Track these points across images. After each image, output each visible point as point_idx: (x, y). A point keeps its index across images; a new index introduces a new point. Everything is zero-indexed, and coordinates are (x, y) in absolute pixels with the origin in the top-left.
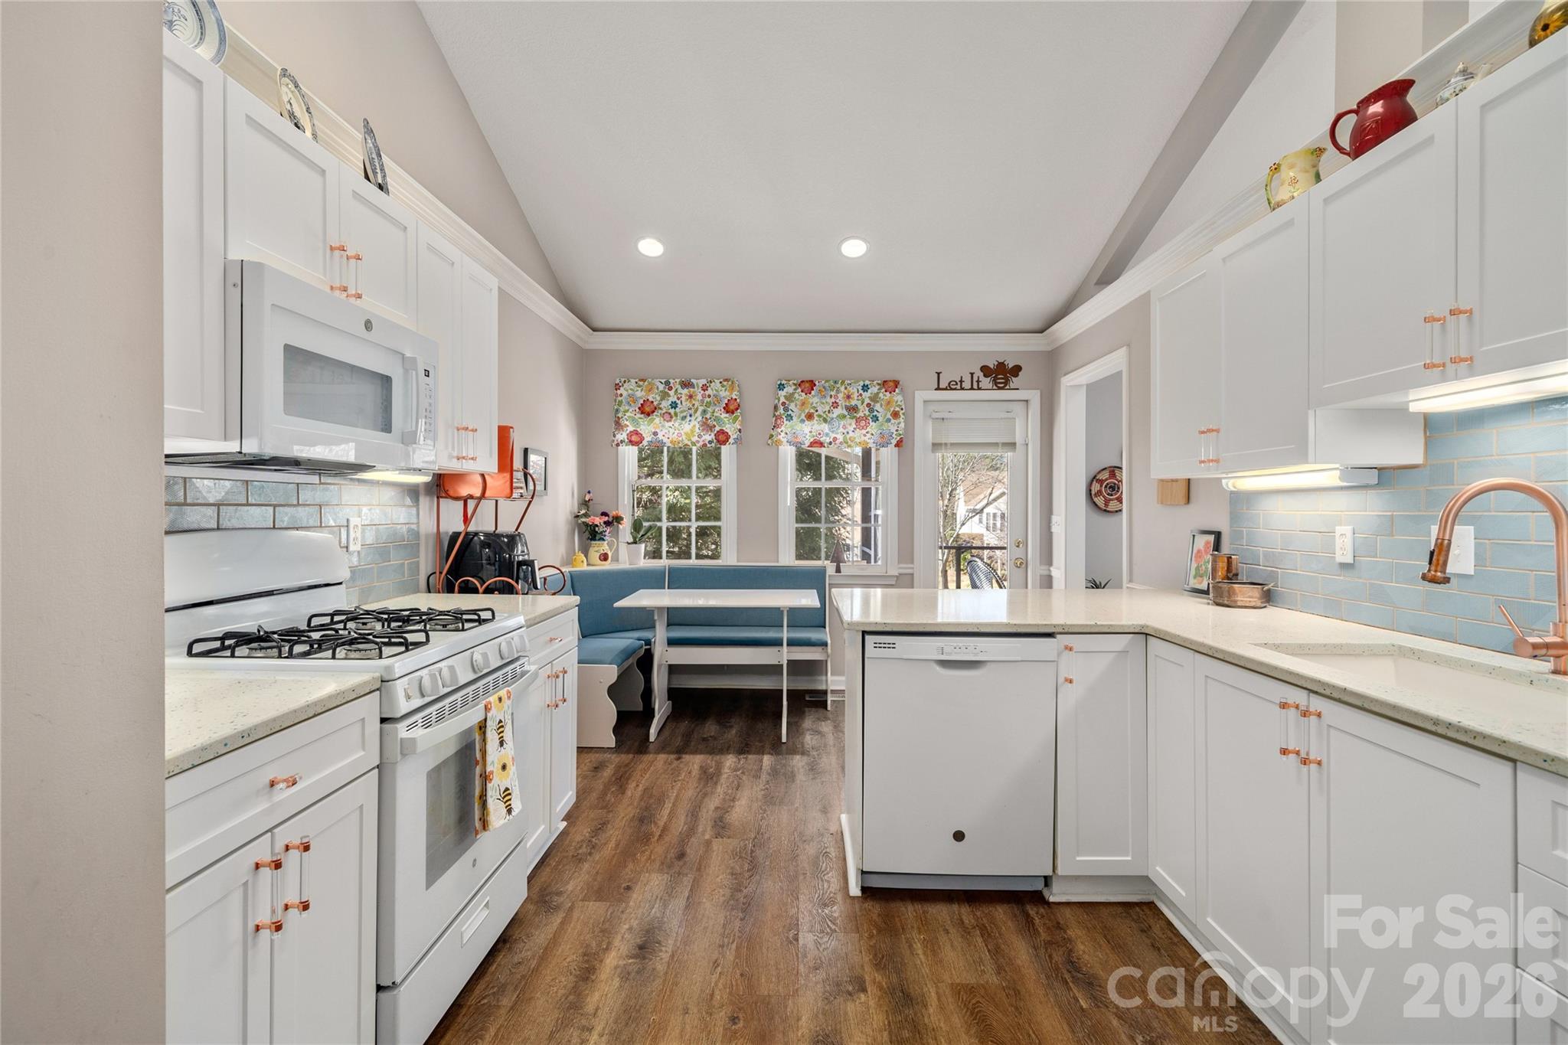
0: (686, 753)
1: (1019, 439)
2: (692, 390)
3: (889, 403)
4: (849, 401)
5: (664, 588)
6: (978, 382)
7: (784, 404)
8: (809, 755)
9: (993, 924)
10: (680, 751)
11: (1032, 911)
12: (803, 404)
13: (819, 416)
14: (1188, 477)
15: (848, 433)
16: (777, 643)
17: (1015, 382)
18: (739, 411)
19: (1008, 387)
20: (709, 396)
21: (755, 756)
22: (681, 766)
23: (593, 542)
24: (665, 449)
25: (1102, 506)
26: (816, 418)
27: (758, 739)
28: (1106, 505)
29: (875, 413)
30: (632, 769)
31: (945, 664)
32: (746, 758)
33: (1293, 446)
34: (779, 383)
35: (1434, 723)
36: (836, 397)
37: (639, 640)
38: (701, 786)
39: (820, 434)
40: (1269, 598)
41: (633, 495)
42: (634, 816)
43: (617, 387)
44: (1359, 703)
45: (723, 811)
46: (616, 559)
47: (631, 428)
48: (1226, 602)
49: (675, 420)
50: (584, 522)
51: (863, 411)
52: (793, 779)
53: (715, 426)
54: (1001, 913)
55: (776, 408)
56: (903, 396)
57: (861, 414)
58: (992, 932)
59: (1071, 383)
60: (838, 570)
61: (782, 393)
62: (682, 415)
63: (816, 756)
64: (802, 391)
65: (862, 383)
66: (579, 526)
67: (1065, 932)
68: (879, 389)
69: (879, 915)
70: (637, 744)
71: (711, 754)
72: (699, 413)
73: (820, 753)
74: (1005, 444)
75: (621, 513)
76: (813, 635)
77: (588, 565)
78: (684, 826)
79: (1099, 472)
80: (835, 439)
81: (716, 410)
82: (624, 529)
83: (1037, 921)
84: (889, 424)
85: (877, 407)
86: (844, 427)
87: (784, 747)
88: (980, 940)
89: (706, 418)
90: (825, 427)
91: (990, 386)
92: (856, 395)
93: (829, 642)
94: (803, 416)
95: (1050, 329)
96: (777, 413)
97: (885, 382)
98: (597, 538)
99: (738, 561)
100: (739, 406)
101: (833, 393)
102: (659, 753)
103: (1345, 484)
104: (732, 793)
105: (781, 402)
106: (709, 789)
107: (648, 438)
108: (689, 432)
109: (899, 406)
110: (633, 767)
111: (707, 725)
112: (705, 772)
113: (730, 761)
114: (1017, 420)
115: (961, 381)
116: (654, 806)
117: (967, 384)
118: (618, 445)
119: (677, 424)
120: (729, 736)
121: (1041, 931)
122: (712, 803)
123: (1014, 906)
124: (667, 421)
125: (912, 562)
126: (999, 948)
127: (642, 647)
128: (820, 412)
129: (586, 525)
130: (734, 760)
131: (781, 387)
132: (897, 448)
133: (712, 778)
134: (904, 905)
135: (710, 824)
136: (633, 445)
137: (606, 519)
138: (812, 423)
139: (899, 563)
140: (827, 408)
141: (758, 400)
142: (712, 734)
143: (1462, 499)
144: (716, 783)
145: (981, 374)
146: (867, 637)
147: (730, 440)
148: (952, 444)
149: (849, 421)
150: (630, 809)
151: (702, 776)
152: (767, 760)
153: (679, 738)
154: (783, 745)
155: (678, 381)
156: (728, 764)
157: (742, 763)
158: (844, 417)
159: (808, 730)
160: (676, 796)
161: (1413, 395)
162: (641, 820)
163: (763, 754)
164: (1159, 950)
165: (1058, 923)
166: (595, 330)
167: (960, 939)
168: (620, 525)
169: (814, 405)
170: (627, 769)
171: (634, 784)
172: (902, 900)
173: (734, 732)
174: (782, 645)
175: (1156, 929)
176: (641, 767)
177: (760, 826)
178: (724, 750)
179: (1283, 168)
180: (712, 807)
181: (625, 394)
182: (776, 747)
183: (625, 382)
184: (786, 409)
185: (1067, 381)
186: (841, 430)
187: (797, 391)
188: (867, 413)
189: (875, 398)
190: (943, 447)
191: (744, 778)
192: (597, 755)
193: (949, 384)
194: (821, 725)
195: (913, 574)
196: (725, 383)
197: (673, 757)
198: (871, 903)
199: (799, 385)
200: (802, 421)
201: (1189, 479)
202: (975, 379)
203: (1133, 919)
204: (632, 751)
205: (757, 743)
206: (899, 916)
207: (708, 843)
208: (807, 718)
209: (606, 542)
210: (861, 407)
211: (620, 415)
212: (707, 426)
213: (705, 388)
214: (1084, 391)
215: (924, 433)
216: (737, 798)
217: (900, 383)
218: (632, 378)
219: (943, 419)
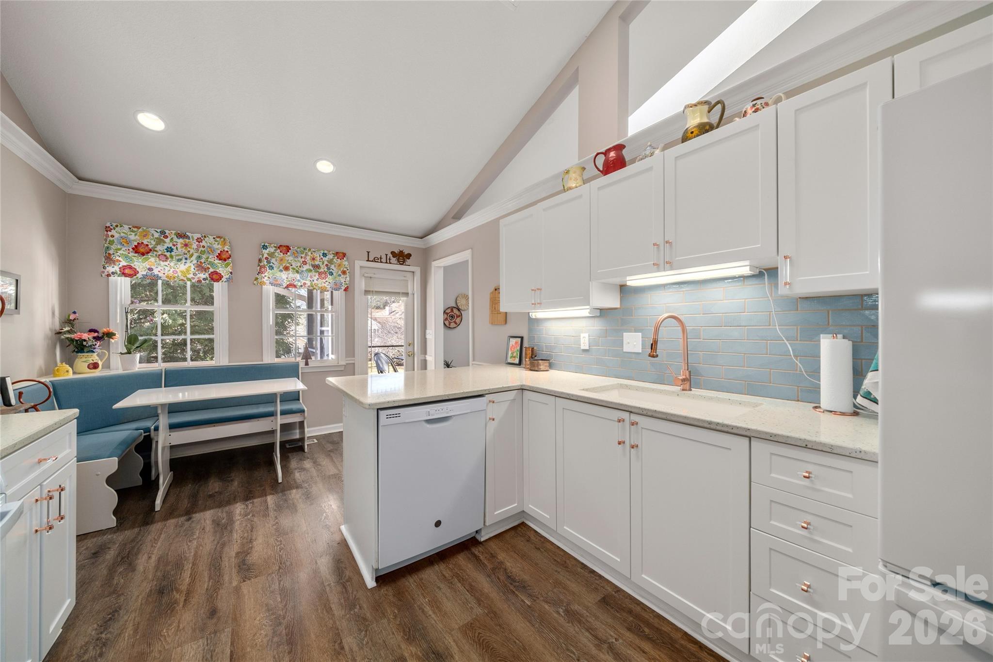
0: (196, 512)
1: (410, 292)
2: (187, 240)
3: (340, 265)
4: (314, 262)
5: (161, 387)
6: (390, 259)
7: (267, 258)
8: (302, 488)
9: (461, 570)
10: (189, 513)
11: (475, 551)
12: (282, 260)
13: (293, 269)
14: (505, 311)
15: (313, 281)
16: (271, 414)
17: (408, 262)
18: (230, 259)
19: (404, 264)
20: (204, 247)
21: (259, 499)
22: (193, 525)
23: (80, 354)
24: (160, 282)
25: (448, 325)
26: (291, 270)
27: (258, 485)
28: (450, 325)
29: (331, 270)
30: (140, 543)
31: (429, 421)
32: (253, 503)
33: (582, 298)
34: (263, 244)
35: (709, 424)
36: (305, 258)
37: (137, 429)
38: (218, 537)
39: (294, 280)
40: (551, 366)
41: (127, 316)
42: (151, 590)
43: (108, 229)
44: (664, 417)
45: (244, 553)
46: (107, 366)
47: (124, 263)
48: (536, 369)
49: (171, 261)
50: (67, 338)
51: (323, 269)
52: (296, 509)
53: (209, 268)
54: (461, 559)
55: (260, 260)
56: (348, 262)
57: (322, 270)
58: (463, 576)
59: (436, 265)
60: (307, 364)
61: (265, 252)
62: (177, 258)
63: (308, 487)
64: (281, 252)
65: (322, 252)
66: (62, 342)
67: (497, 558)
68: (333, 257)
69: (394, 596)
70: (141, 517)
71: (220, 508)
72: (194, 258)
73: (309, 484)
74: (403, 293)
75: (112, 329)
76: (293, 406)
77: (74, 373)
78: (209, 581)
79: (447, 309)
80: (305, 284)
81: (210, 257)
82: (117, 343)
83: (481, 557)
84: (340, 278)
85: (332, 267)
86: (311, 277)
87: (281, 486)
88: (459, 585)
89: (201, 262)
90: (298, 276)
91: (396, 262)
92: (318, 258)
93: (306, 409)
94: (281, 268)
95: (428, 237)
96: (262, 264)
97: (337, 253)
98: (85, 350)
99: (229, 363)
100: (230, 256)
101: (303, 256)
102: (167, 520)
103: (591, 315)
104: (248, 536)
105: (264, 257)
106: (225, 539)
107: (142, 272)
108: (185, 271)
109: (346, 268)
110: (140, 540)
111: (210, 484)
112: (218, 525)
113: (239, 508)
114: (409, 281)
115: (381, 258)
116: (172, 573)
117: (384, 260)
118: (109, 275)
119: (172, 264)
120: (233, 488)
121: (486, 563)
122: (232, 551)
123: (466, 552)
124: (163, 261)
125: (354, 356)
126: (472, 586)
127: (141, 435)
128: (293, 266)
129: (72, 340)
130: (243, 506)
131: (265, 247)
132: (344, 292)
133: (226, 528)
134: (406, 579)
135: (234, 571)
136: (126, 276)
137: (96, 334)
138: (288, 272)
139: (346, 357)
140: (299, 264)
141: (246, 255)
142: (217, 490)
143: (661, 320)
144: (231, 532)
145: (391, 256)
146: (381, 412)
147: (222, 279)
148: (376, 291)
149: (314, 273)
150: (145, 584)
151: (216, 529)
152: (270, 499)
153: (186, 501)
154: (280, 485)
155: (173, 232)
156: (238, 512)
157: (250, 507)
158: (311, 271)
159: (296, 469)
160: (195, 555)
161: (628, 278)
162: (161, 592)
163: (266, 496)
164: (539, 549)
165: (491, 554)
166: (80, 179)
167: (449, 590)
168: (111, 340)
169: (290, 261)
170: (133, 544)
171: (145, 556)
172: (404, 576)
173: (236, 483)
174: (277, 415)
175: (533, 537)
176: (150, 537)
177: (281, 556)
178: (231, 500)
179: (570, 172)
180: (233, 554)
181: (117, 235)
182: (275, 486)
183: (117, 226)
184: (269, 262)
185: (435, 264)
186: (309, 278)
187: (277, 251)
188: (326, 270)
189: (331, 262)
190: (371, 293)
191: (255, 519)
192: (95, 539)
193: (374, 259)
194: (304, 463)
195: (354, 364)
196: (218, 239)
197: (183, 519)
198: (385, 589)
199: (279, 248)
200: (281, 271)
201: (506, 313)
202: (388, 258)
203: (521, 535)
204: (137, 525)
205: (258, 489)
206: (407, 591)
207: (237, 589)
208: (292, 461)
209: (96, 354)
210: (322, 266)
211: (111, 252)
212: (200, 267)
213: (199, 240)
214: (443, 268)
215: (360, 284)
216: (253, 538)
217: (347, 255)
218: (125, 224)
219: (371, 277)
